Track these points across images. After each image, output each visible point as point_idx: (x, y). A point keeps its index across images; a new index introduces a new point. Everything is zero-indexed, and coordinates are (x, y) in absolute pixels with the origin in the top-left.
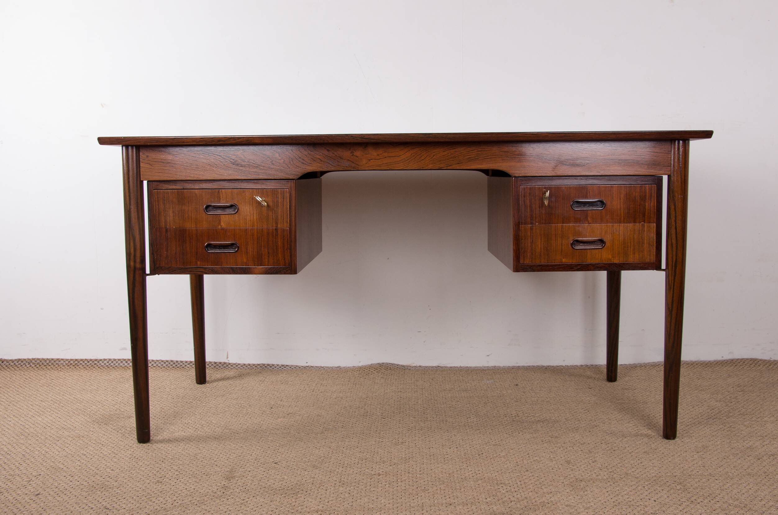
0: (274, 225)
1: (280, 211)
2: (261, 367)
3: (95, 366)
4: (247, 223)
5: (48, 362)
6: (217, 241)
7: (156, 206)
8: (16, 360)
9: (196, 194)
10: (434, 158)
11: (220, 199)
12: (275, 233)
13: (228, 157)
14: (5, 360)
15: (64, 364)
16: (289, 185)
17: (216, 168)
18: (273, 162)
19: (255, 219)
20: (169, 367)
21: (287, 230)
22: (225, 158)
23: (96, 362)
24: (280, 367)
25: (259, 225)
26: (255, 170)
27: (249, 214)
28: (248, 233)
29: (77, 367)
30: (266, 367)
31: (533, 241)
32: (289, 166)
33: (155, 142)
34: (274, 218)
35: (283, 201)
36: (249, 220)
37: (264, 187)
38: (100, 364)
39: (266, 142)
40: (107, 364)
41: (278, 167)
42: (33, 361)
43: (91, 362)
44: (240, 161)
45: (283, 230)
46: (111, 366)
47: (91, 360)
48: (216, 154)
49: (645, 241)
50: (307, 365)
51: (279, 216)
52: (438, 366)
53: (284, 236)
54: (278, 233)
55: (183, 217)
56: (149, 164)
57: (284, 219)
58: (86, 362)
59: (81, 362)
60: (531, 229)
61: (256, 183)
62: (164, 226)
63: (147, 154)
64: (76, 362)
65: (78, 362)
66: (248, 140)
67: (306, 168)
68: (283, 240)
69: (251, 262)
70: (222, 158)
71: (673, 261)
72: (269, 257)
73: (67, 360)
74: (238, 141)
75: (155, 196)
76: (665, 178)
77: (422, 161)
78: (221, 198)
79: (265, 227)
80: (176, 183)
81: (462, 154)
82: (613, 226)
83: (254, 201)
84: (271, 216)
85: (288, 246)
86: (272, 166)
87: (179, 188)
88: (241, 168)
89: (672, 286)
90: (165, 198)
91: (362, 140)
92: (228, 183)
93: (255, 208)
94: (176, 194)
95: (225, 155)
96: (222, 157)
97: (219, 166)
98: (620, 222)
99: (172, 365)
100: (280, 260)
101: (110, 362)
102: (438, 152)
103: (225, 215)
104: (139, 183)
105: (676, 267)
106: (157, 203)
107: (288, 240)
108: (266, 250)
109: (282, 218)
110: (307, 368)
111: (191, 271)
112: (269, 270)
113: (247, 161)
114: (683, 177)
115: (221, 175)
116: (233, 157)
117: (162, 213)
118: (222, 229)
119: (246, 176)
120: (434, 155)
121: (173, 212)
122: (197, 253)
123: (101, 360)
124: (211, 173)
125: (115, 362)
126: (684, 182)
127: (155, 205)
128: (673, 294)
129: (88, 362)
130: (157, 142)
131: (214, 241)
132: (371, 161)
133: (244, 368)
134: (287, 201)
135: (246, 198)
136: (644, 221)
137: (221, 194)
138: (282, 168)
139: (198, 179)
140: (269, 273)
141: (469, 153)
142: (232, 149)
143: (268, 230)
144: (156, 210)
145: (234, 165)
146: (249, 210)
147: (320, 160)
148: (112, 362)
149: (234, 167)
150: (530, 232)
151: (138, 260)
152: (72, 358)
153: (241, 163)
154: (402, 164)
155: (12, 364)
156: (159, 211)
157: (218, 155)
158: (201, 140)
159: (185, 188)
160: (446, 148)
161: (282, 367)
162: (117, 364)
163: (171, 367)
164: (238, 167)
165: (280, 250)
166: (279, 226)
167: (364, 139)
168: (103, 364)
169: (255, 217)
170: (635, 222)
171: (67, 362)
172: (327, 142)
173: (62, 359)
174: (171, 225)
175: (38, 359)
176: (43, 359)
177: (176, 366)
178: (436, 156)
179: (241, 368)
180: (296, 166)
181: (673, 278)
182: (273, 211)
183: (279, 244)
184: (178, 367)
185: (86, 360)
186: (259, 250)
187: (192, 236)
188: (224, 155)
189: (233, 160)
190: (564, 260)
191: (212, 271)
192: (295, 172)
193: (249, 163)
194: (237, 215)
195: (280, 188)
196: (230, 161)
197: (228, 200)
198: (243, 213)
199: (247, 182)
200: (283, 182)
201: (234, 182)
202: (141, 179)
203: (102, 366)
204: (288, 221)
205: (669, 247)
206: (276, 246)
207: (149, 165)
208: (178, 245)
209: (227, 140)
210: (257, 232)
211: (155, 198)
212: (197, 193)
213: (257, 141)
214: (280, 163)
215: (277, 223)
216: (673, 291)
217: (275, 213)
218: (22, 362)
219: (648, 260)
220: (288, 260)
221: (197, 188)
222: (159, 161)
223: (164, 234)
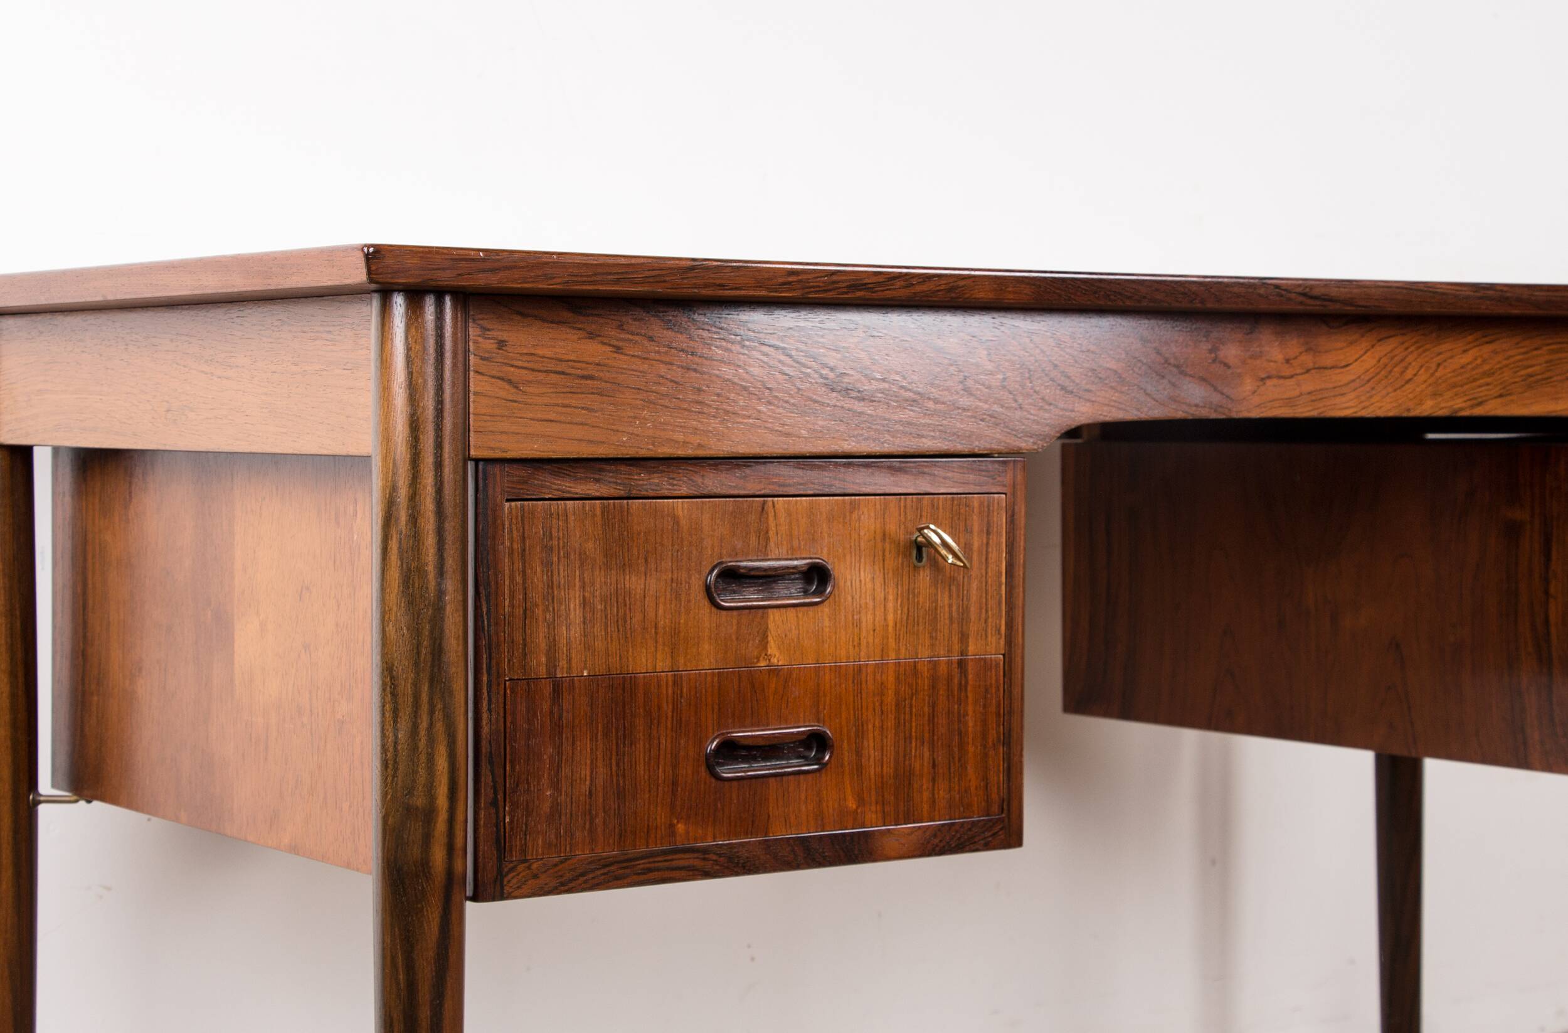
0: (956, 647)
1: (975, 585)
4: (864, 642)
6: (752, 725)
7: (512, 578)
9: (676, 520)
10: (1438, 374)
11: (768, 539)
12: (956, 681)
13: (814, 358)
16: (1008, 478)
17: (770, 403)
18: (970, 383)
19: (891, 624)
21: (997, 665)
22: (803, 360)
25: (903, 651)
26: (907, 415)
27: (871, 604)
28: (864, 685)
32: (1020, 399)
33: (609, 283)
34: (955, 614)
35: (988, 544)
36: (870, 627)
37: (923, 485)
39: (1010, 298)
41: (986, 402)
44: (857, 376)
45: (985, 665)
48: (772, 342)
51: (972, 609)
53: (987, 691)
54: (966, 677)
55: (624, 626)
56: (509, 382)
57: (990, 620)
61: (900, 470)
62: (542, 672)
63: (504, 336)
66: (951, 290)
67: (1073, 411)
68: (985, 706)
69: (873, 808)
70: (788, 361)
72: (934, 780)
74: (918, 288)
75: (510, 531)
77: (1407, 386)
78: (771, 534)
79: (924, 653)
80: (601, 470)
81: (1512, 360)
83: (887, 546)
84: (947, 609)
85: (998, 733)
86: (965, 401)
87: (613, 492)
88: (859, 406)
90: (551, 538)
91: (1301, 303)
92: (800, 472)
93: (891, 574)
94: (599, 519)
95: (803, 347)
96: (791, 356)
97: (780, 395)
100: (973, 789)
102: (1449, 354)
103: (783, 610)
106: (518, 565)
107: (998, 706)
108: (927, 754)
109: (983, 615)
111: (650, 870)
112: (935, 836)
113: (878, 376)
115: (788, 435)
116: (832, 359)
117: (539, 612)
118: (774, 671)
119: (874, 440)
120: (1439, 365)
121: (584, 603)
122: (674, 784)
124: (753, 426)
127: (512, 572)
130: (617, 281)
131: (743, 726)
132: (1269, 383)
134: (1000, 544)
135: (862, 533)
137: (771, 518)
138: (996, 408)
139: (701, 453)
140: (933, 850)
141: (1527, 359)
142: (832, 325)
143: (935, 665)
144: (512, 597)
145: (833, 390)
146: (869, 585)
149: (834, 402)
153: (858, 385)
154: (1352, 395)
156: (525, 599)
157: (777, 348)
158: (790, 279)
159: (634, 492)
160: (1470, 338)
164: (848, 403)
165: (971, 749)
166: (971, 648)
167: (1312, 297)
169: (890, 617)
172: (1199, 305)
174: (574, 661)
178: (1445, 368)
180: (1043, 399)
182: (954, 588)
183: (971, 724)
186: (901, 754)
187: (659, 708)
188: (797, 350)
189: (832, 369)
191: (730, 859)
192: (1038, 423)
193: (886, 385)
194: (826, 609)
195: (978, 489)
196: (821, 376)
197: (795, 543)
198: (850, 598)
199: (867, 466)
200: (990, 466)
201: (819, 467)
202: (472, 453)
204: (1003, 628)
206: (960, 734)
207: (507, 386)
208: (599, 754)
209: (879, 283)
210: (897, 678)
211: (512, 542)
212: (681, 513)
213: (981, 295)
214: (989, 387)
215: (964, 638)
217: (958, 596)
220: (999, 788)
221: (684, 491)
222: (551, 366)
223: (546, 707)
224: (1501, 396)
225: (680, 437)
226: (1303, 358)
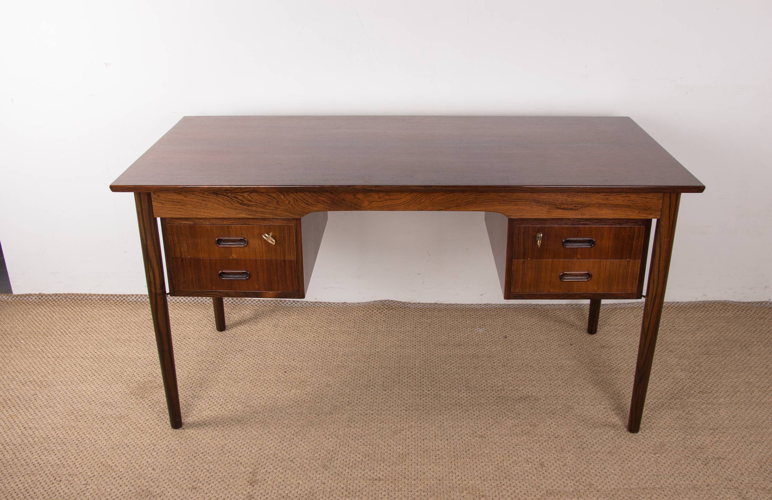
0: (282, 257)
1: (287, 245)
2: (274, 303)
3: (124, 301)
4: (257, 255)
5: (82, 297)
6: (229, 269)
8: (53, 294)
9: (207, 229)
10: (433, 201)
11: (230, 233)
12: (283, 263)
13: (236, 198)
14: (44, 295)
15: (97, 299)
16: (295, 222)
17: (225, 207)
18: (279, 203)
19: (264, 251)
20: (191, 303)
21: (294, 262)
22: (233, 198)
23: (125, 298)
24: (292, 303)
25: (268, 257)
27: (258, 247)
28: (258, 263)
29: (109, 303)
30: (278, 303)
31: (524, 273)
32: (294, 206)
34: (281, 250)
35: (290, 236)
36: (259, 252)
37: (271, 223)
38: (129, 299)
40: (135, 300)
41: (284, 207)
42: (69, 296)
43: (120, 298)
44: (248, 201)
45: (291, 261)
46: (139, 301)
47: (120, 295)
48: (225, 194)
49: (629, 275)
50: (316, 301)
51: (286, 250)
52: (436, 304)
53: (291, 266)
54: (286, 263)
55: (197, 249)
57: (291, 252)
58: (116, 297)
59: (112, 297)
60: (524, 262)
62: (179, 256)
63: (159, 195)
64: (107, 297)
65: (109, 297)
67: (310, 209)
68: (291, 269)
69: (262, 287)
71: (652, 295)
72: (278, 283)
73: (99, 295)
75: (169, 229)
76: (654, 222)
77: (422, 204)
79: (274, 258)
80: (188, 220)
82: (600, 262)
84: (279, 249)
85: (295, 275)
86: (278, 207)
87: (191, 223)
88: (248, 208)
89: (650, 315)
90: (178, 231)
93: (263, 241)
94: (188, 228)
95: (232, 195)
96: (229, 197)
97: (227, 205)
98: (607, 259)
99: (193, 301)
100: (289, 286)
101: (137, 298)
102: (438, 196)
103: (235, 248)
104: (152, 219)
105: (655, 299)
107: (295, 270)
108: (276, 278)
110: (316, 304)
111: (208, 294)
112: (279, 294)
113: (253, 201)
114: (671, 223)
115: (230, 214)
116: (240, 198)
117: (177, 245)
118: (235, 259)
119: (253, 215)
120: (434, 198)
121: (187, 244)
122: (212, 279)
123: (129, 296)
124: (221, 212)
125: (142, 298)
126: (672, 228)
127: (170, 237)
128: (650, 322)
129: (118, 297)
131: (227, 269)
132: (373, 203)
133: (259, 304)
134: (293, 236)
135: (255, 233)
136: (630, 259)
137: (230, 229)
138: (287, 208)
140: (279, 297)
141: (467, 197)
143: (277, 260)
144: (170, 242)
145: (241, 204)
146: (258, 244)
147: (324, 201)
148: (139, 298)
149: (241, 207)
150: (522, 267)
151: (158, 287)
152: (103, 294)
153: (248, 203)
154: (402, 206)
155: (51, 298)
156: (174, 243)
157: (226, 196)
159: (196, 223)
161: (294, 303)
162: (144, 300)
163: (193, 303)
164: (245, 207)
165: (288, 278)
166: (287, 258)
168: (131, 300)
169: (264, 250)
170: (621, 258)
171: (99, 297)
173: (94, 295)
174: (186, 255)
175: (73, 294)
176: (77, 294)
177: (197, 301)
178: (436, 199)
179: (257, 304)
180: (301, 206)
181: (651, 309)
182: (281, 245)
183: (287, 272)
184: (199, 303)
185: (115, 295)
186: (269, 277)
187: (206, 264)
189: (241, 200)
190: (551, 290)
191: (227, 294)
192: (300, 212)
193: (256, 203)
194: (247, 248)
195: (286, 225)
196: (238, 201)
197: (238, 234)
198: (252, 247)
202: (155, 217)
203: (131, 301)
204: (295, 254)
205: (651, 281)
206: (285, 275)
207: (160, 204)
208: (193, 273)
210: (267, 262)
211: (169, 232)
212: (208, 227)
214: (285, 204)
215: (284, 255)
216: (650, 320)
217: (282, 247)
218: (59, 296)
219: (630, 292)
220: (296, 286)
221: (208, 223)
222: (170, 200)
223: (180, 263)
224: (457, 206)
225: (202, 214)
226: (385, 197)
